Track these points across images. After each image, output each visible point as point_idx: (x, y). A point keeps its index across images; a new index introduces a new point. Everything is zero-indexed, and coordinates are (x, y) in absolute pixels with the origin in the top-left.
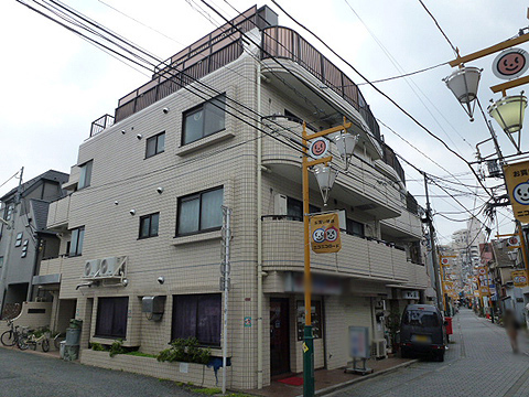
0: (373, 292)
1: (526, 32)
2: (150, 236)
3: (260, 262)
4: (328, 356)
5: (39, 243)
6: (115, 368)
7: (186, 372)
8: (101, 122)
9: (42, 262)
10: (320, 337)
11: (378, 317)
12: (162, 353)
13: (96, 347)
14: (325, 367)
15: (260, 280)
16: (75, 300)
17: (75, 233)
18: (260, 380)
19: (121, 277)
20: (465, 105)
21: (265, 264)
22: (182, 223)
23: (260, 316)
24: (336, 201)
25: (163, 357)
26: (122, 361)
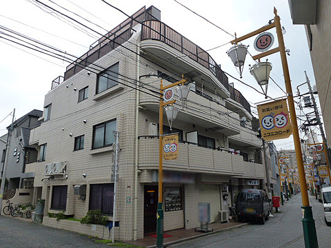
0: (219, 181)
1: (273, 22)
2: (80, 149)
3: (136, 164)
4: (186, 221)
5: (26, 153)
6: (59, 227)
7: (95, 230)
8: (57, 81)
9: (27, 165)
10: (181, 209)
11: (224, 197)
12: (83, 219)
13: (50, 215)
14: (184, 228)
15: (136, 175)
16: (42, 187)
17: (42, 147)
18: (135, 235)
19: (64, 174)
20: (238, 68)
21: (140, 165)
22: (96, 141)
23: (136, 197)
24: (194, 126)
25: (83, 221)
26: (64, 224)
